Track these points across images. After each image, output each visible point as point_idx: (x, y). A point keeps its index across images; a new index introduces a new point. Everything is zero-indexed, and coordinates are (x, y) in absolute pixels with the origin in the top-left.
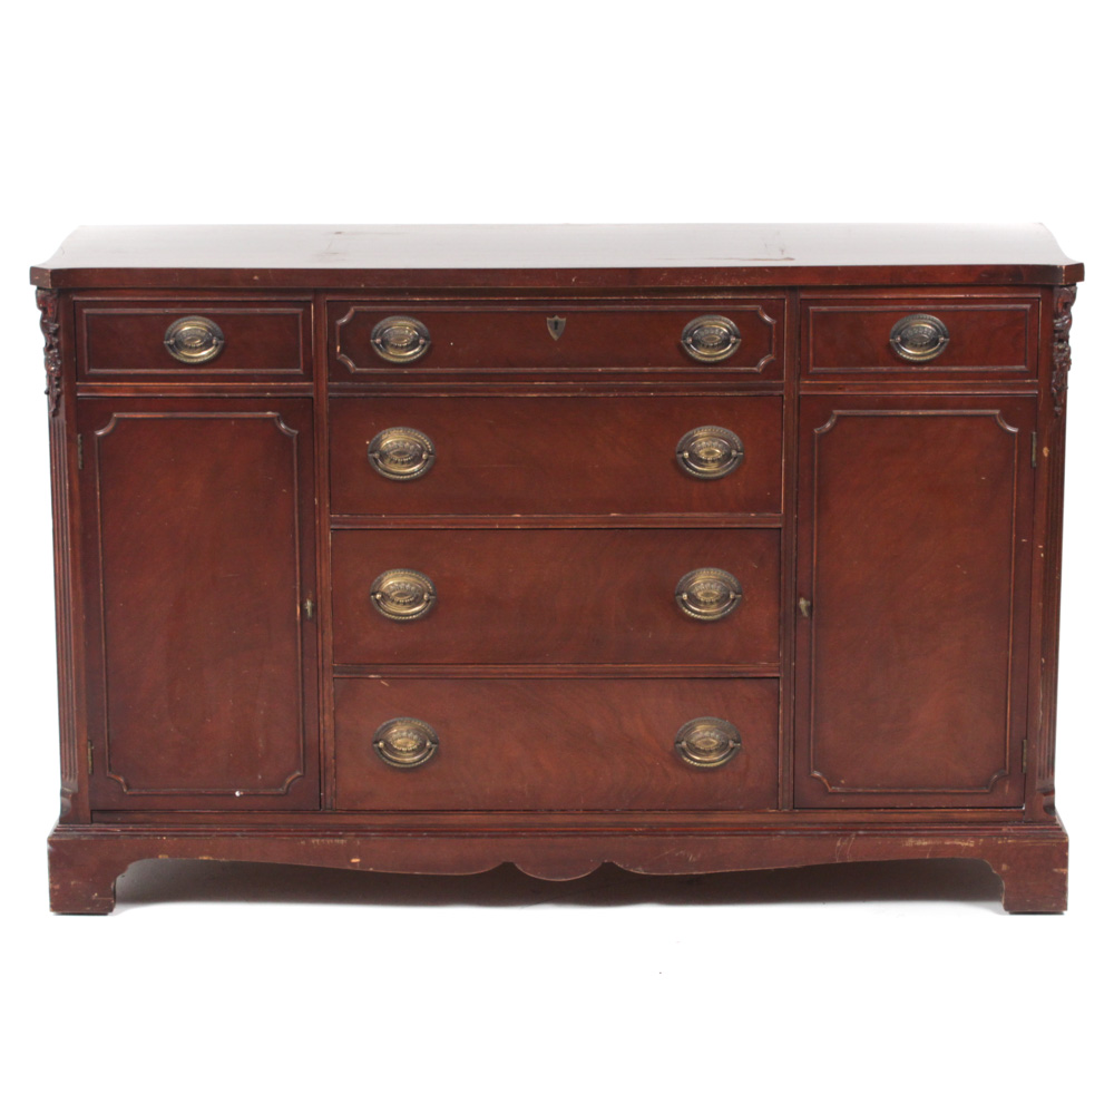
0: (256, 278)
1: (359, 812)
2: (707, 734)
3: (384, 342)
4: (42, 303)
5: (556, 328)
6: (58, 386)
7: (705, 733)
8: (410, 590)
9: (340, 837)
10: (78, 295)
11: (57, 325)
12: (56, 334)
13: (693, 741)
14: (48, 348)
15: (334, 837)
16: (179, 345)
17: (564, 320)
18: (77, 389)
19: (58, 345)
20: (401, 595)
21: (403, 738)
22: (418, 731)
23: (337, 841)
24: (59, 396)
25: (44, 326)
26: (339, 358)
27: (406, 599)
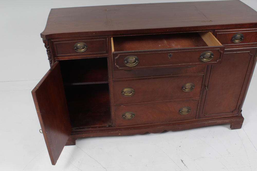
0: (94, 34)
1: (120, 126)
2: (185, 109)
3: (127, 62)
4: (44, 42)
5: (170, 56)
6: (51, 59)
7: (185, 110)
8: (130, 91)
9: (117, 131)
10: (53, 40)
11: (49, 46)
12: (49, 48)
13: (182, 111)
14: (47, 51)
15: (115, 131)
16: (77, 48)
17: (172, 54)
18: (55, 59)
19: (49, 50)
20: (128, 92)
21: (128, 115)
22: (131, 114)
23: (116, 132)
24: (51, 60)
25: (46, 46)
26: (116, 66)
27: (129, 93)
